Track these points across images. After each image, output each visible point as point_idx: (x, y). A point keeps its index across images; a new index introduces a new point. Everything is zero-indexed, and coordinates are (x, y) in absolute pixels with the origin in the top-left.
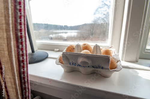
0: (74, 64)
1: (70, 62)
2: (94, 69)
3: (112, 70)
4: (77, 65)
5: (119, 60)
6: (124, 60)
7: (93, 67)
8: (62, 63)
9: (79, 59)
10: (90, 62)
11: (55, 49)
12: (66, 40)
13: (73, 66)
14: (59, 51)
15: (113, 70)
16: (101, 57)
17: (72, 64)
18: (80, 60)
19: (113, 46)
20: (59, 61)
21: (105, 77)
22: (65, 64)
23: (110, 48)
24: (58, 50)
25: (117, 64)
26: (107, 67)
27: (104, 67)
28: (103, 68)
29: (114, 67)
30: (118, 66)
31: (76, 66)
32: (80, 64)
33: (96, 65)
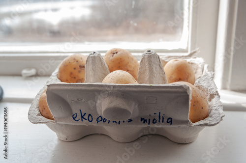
0: (86, 117)
1: (74, 112)
2: (146, 125)
3: (197, 123)
4: (95, 121)
5: (214, 91)
6: (228, 87)
7: (144, 120)
8: (48, 118)
9: (98, 102)
10: (132, 109)
11: (24, 72)
12: (56, 34)
13: (85, 123)
14: (37, 75)
15: (201, 122)
16: (165, 92)
17: (79, 117)
18: (103, 105)
19: (197, 49)
20: (38, 112)
21: (179, 144)
22: (60, 119)
23: (190, 55)
24: (33, 72)
25: (209, 103)
26: (182, 118)
27: (176, 117)
28: (171, 122)
29: (201, 115)
30: (213, 111)
31: (94, 123)
32: (104, 117)
33: (153, 115)
